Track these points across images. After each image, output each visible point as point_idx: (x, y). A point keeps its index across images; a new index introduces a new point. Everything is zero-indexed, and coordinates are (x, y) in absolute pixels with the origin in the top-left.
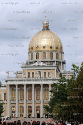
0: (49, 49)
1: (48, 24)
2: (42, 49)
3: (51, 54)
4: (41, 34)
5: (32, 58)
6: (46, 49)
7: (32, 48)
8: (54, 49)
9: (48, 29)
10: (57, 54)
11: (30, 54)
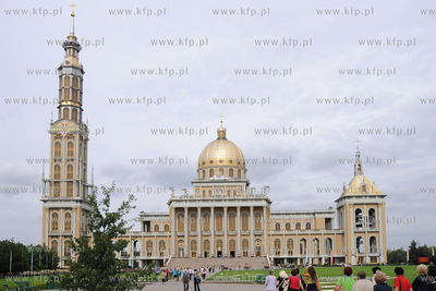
0: (229, 164)
1: (224, 132)
2: (219, 164)
3: (231, 170)
4: (216, 144)
5: (204, 176)
6: (224, 164)
7: (204, 163)
8: (235, 164)
9: (225, 138)
10: (239, 171)
11: (201, 172)
